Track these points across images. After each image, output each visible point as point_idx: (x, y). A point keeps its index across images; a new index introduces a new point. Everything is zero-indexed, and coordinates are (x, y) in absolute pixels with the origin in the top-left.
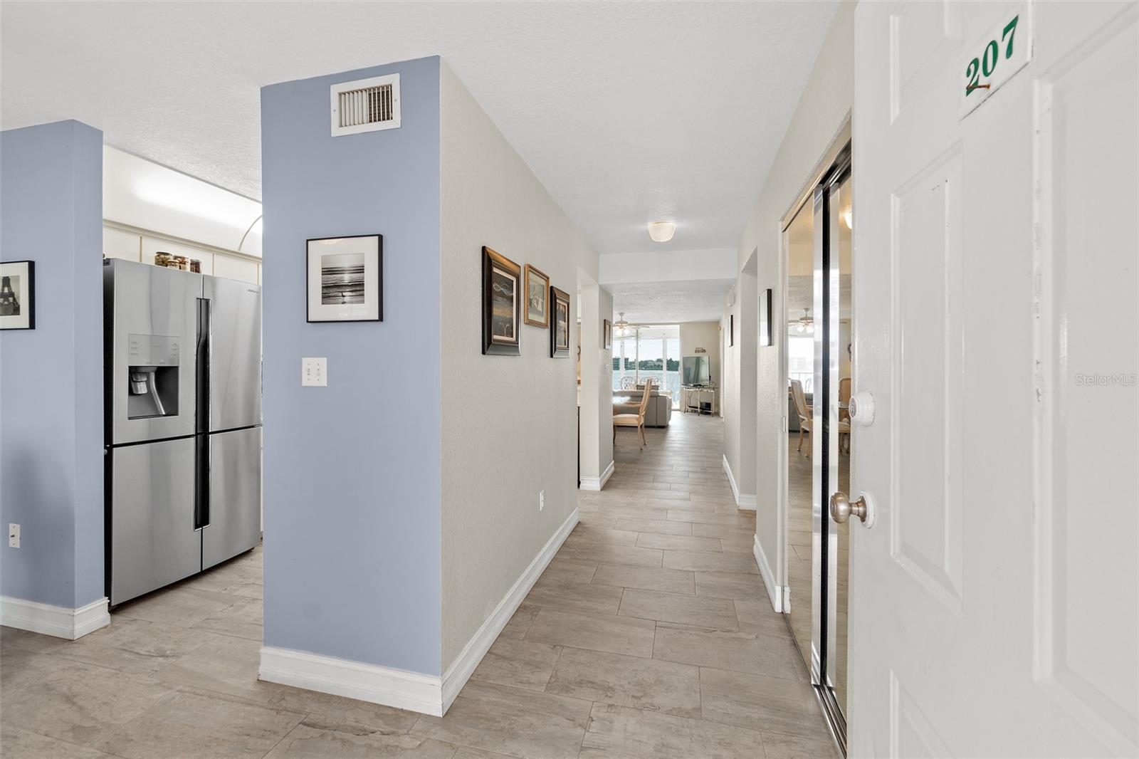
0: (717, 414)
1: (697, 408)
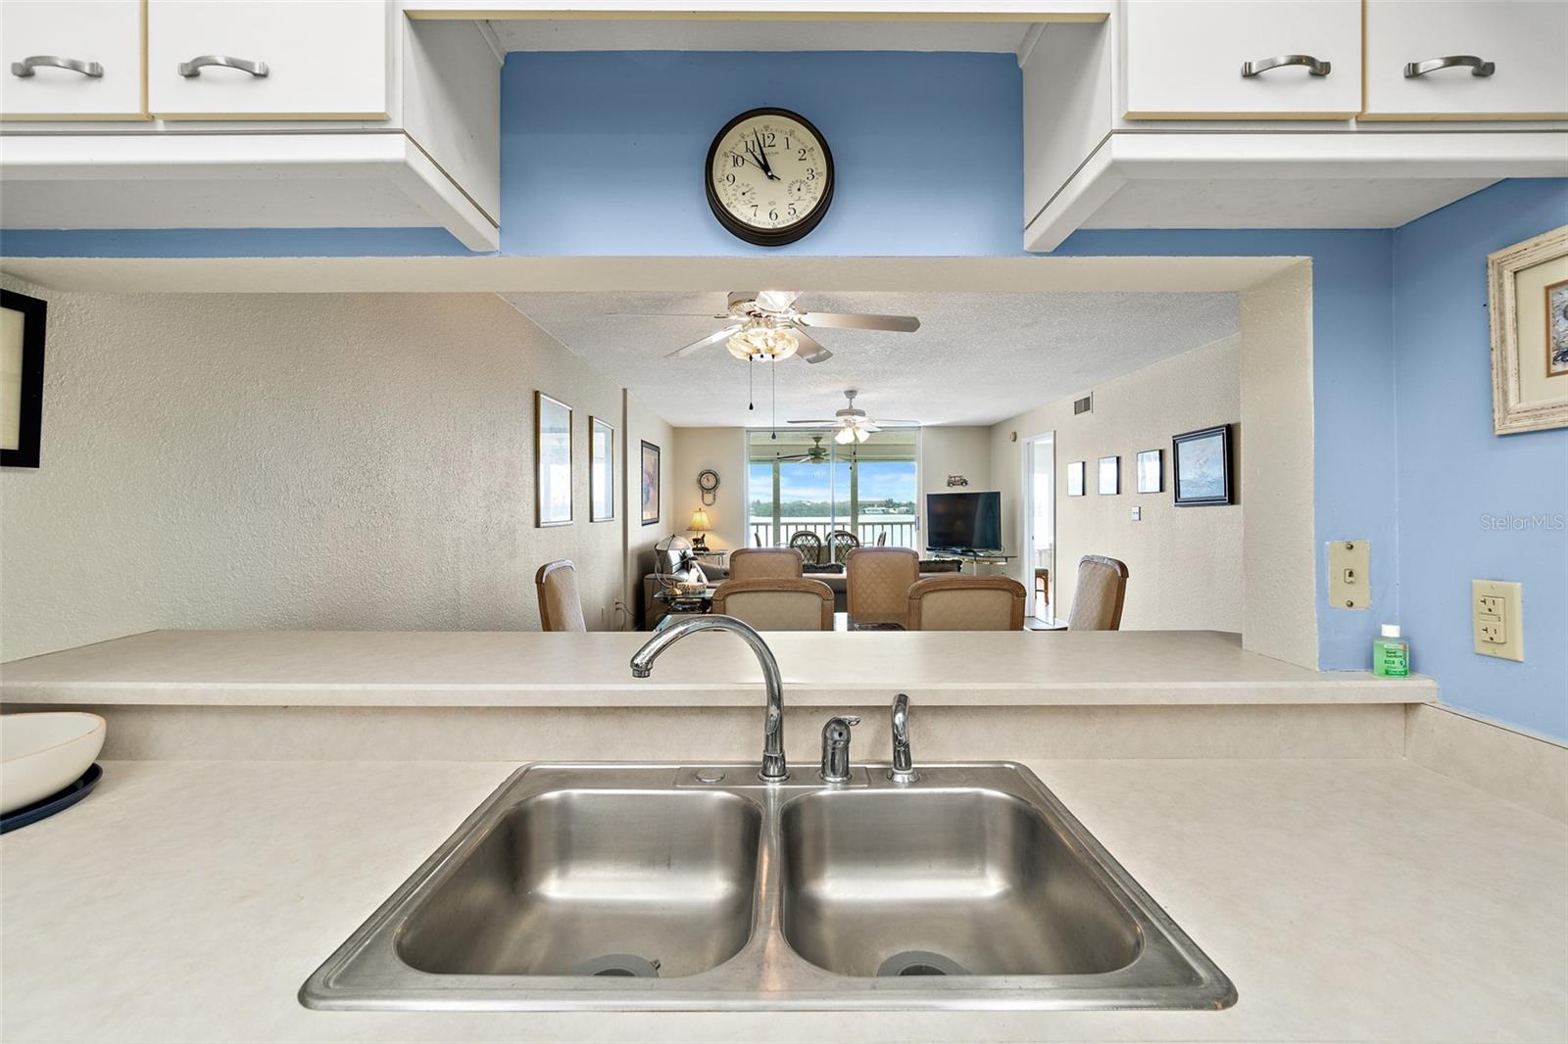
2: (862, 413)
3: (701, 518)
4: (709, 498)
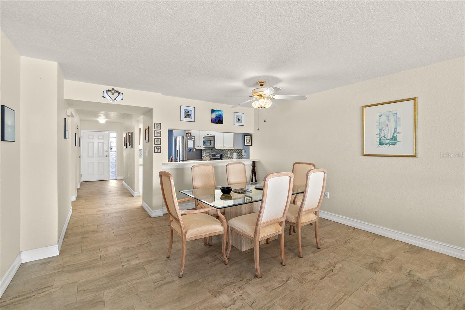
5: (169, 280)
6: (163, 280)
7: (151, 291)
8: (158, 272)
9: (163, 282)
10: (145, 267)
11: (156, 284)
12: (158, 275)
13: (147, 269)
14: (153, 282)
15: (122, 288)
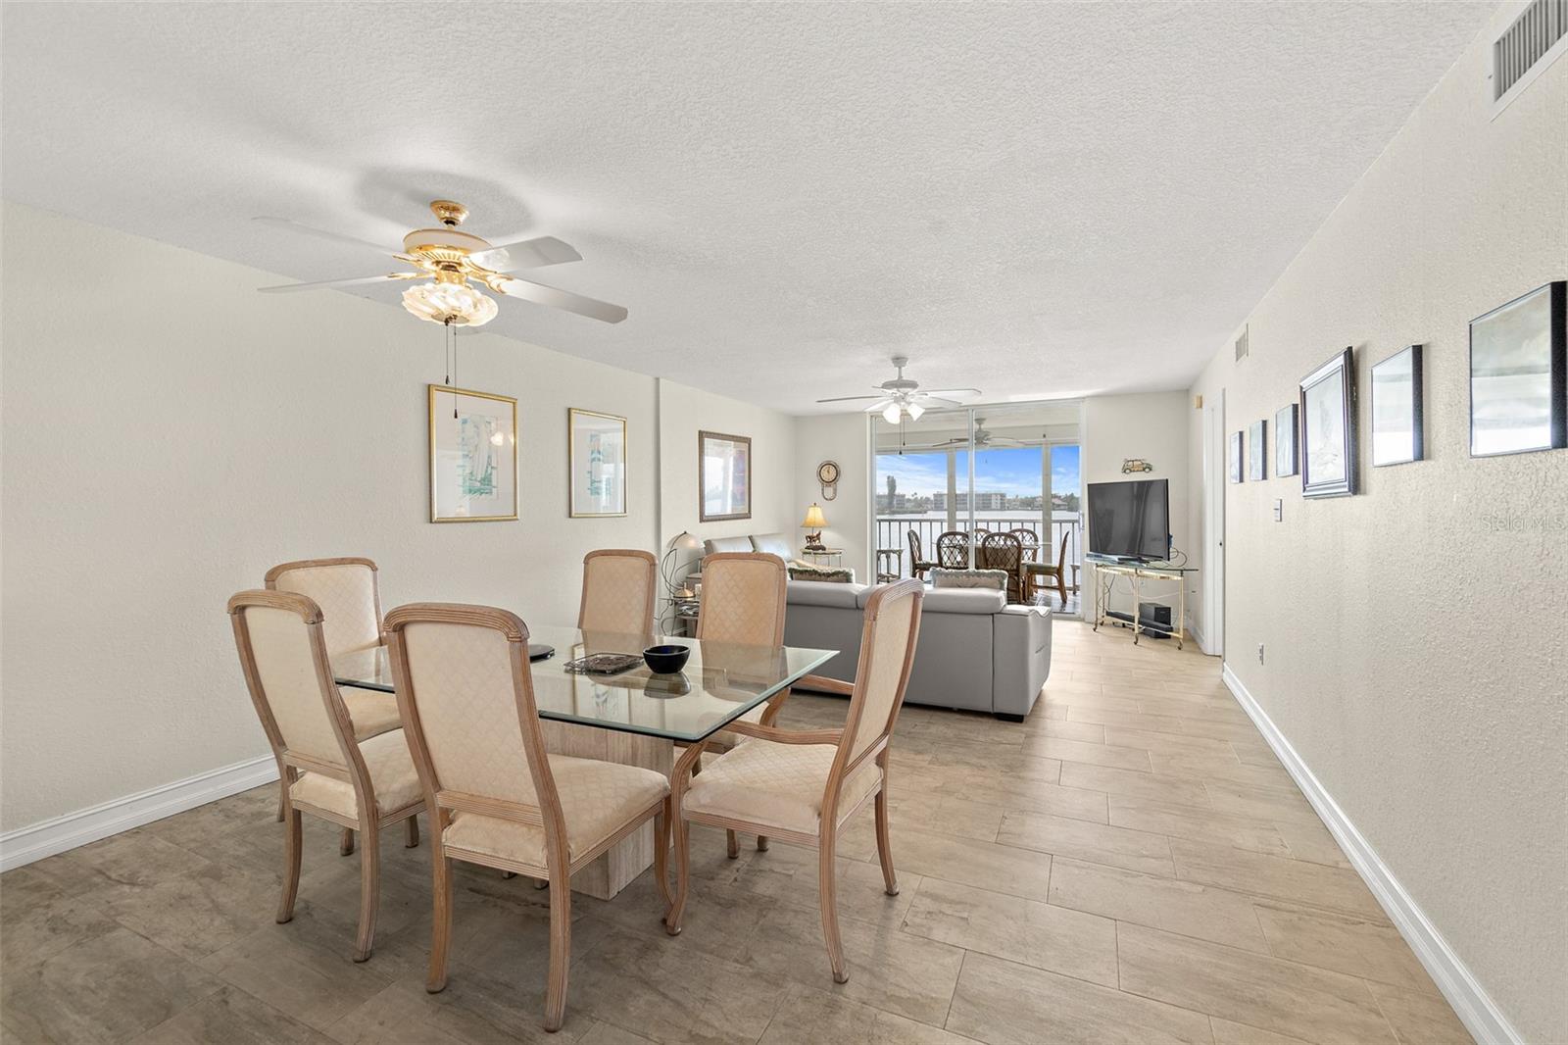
0: (1192, 640)
1: (1131, 619)
2: (913, 385)
3: (816, 514)
4: (829, 492)
5: (927, 904)
6: (941, 912)
7: (990, 907)
8: (930, 942)
9: (945, 908)
10: (949, 996)
11: (965, 915)
12: (939, 934)
13: (953, 979)
14: (968, 924)
15: (1061, 965)
